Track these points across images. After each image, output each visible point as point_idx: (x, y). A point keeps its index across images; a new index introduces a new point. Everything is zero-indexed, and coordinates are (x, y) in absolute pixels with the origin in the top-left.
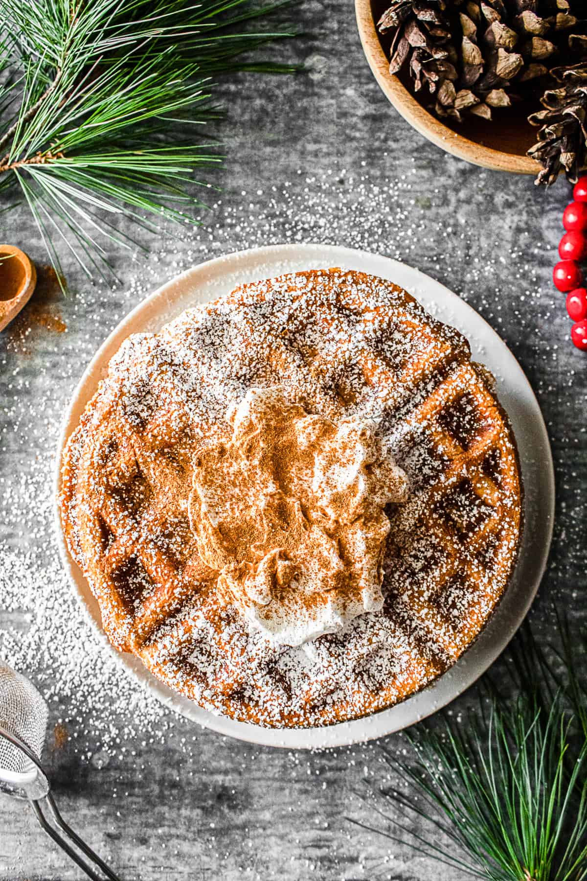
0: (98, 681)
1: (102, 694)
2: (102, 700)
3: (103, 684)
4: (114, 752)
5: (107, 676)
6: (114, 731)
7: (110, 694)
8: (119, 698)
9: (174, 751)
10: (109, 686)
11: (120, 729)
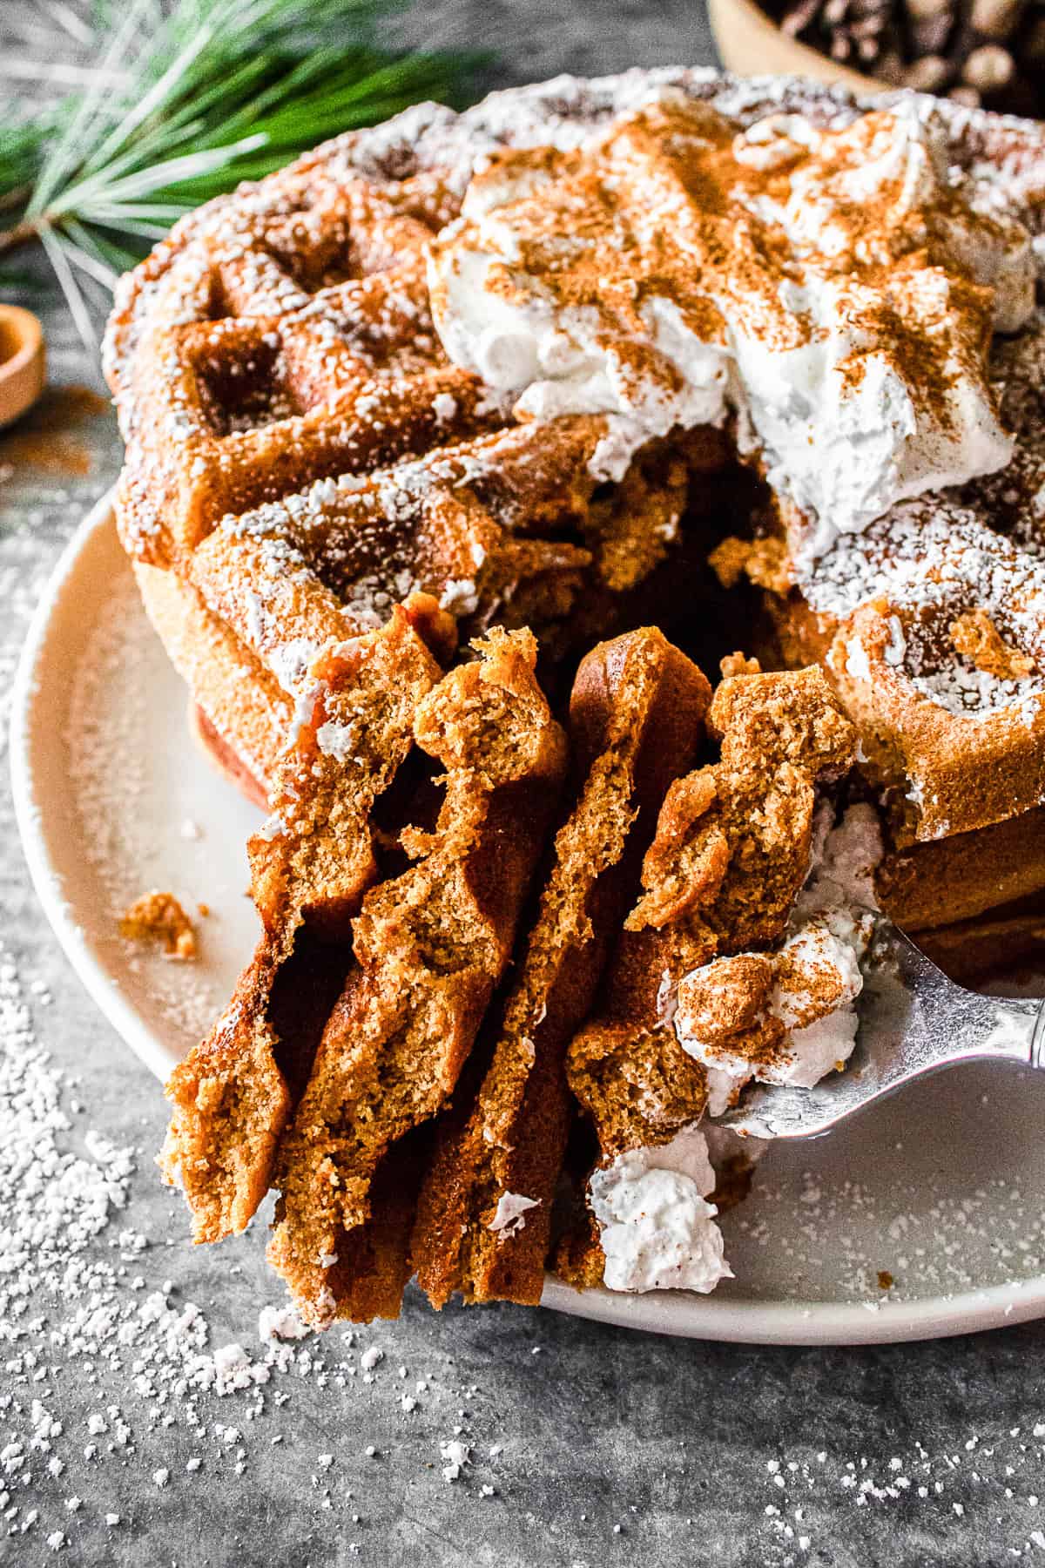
0: (18, 1239)
1: (24, 1283)
2: (18, 1307)
3: (34, 1250)
4: (31, 1516)
5: (53, 1220)
6: (44, 1424)
7: (54, 1286)
8: (84, 1299)
9: (284, 1509)
10: (54, 1257)
11: (69, 1419)
